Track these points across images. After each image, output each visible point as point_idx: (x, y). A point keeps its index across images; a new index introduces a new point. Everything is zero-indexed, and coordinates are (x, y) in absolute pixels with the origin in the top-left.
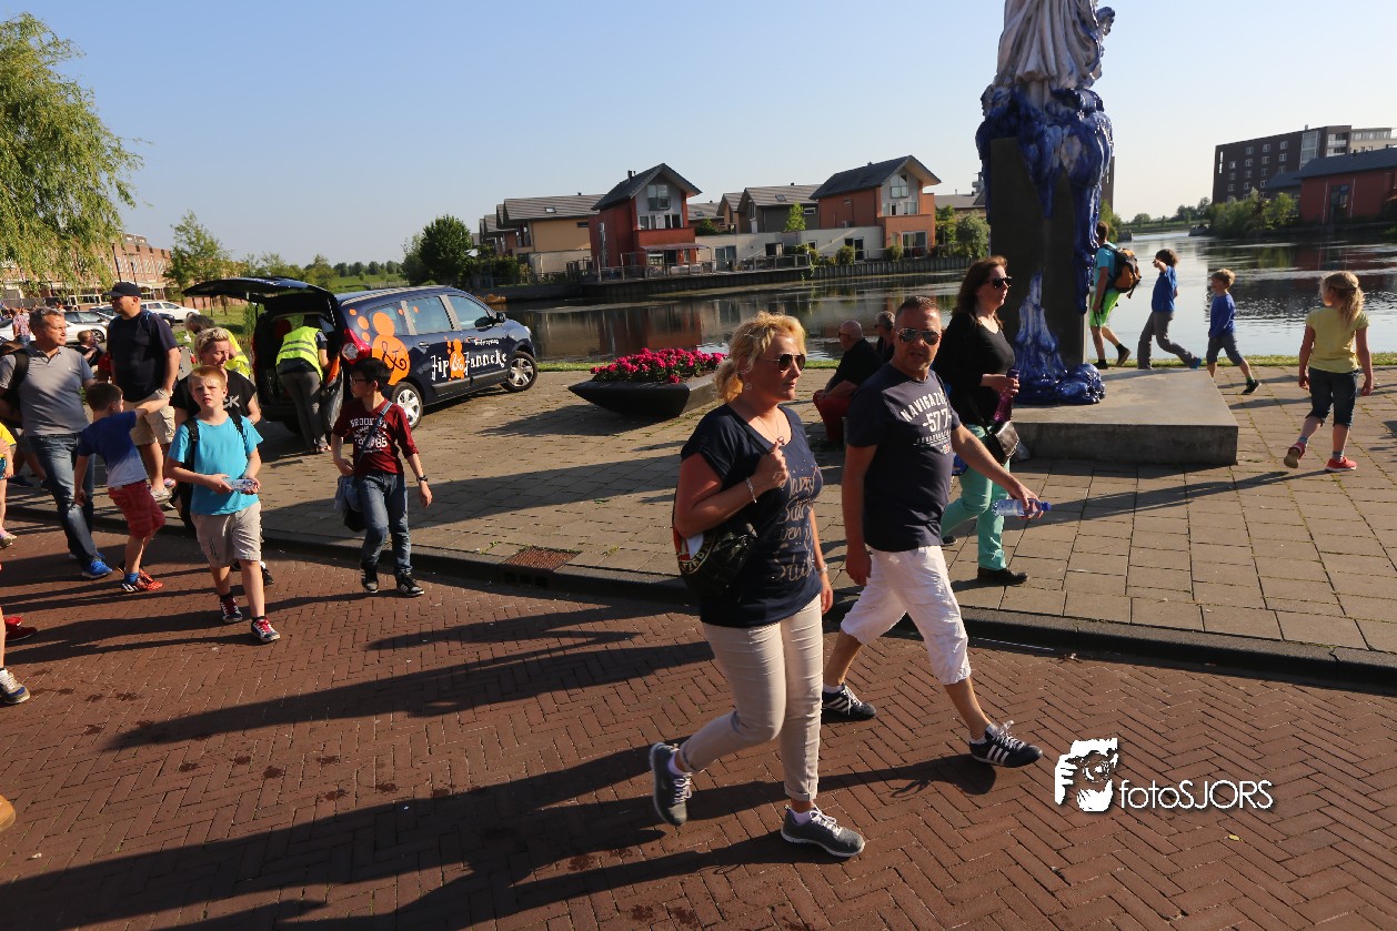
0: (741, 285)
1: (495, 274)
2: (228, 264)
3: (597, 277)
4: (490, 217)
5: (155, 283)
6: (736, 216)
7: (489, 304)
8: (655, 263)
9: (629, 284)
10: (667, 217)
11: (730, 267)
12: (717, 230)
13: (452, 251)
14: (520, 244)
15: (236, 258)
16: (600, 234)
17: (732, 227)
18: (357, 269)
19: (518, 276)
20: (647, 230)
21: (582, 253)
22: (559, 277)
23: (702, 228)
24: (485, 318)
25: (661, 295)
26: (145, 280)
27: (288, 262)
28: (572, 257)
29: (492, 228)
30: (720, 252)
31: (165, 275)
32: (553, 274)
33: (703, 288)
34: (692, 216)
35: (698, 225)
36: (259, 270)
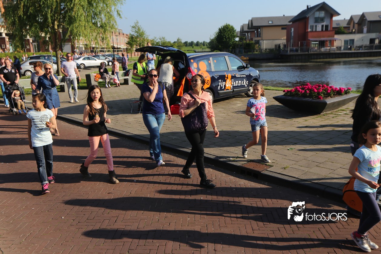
0: (354, 57)
1: (244, 48)
2: (147, 40)
3: (287, 51)
4: (246, 24)
5: (123, 46)
6: (356, 26)
7: (243, 60)
8: (314, 46)
9: (301, 55)
10: (323, 26)
11: (350, 49)
12: (346, 32)
13: (229, 38)
14: (256, 36)
15: (150, 38)
16: (291, 33)
17: (354, 30)
18: (191, 44)
19: (254, 49)
20: (312, 31)
21: (282, 41)
22: (271, 50)
23: (339, 31)
24: (241, 66)
25: (315, 60)
26: (120, 45)
27: (168, 40)
28: (278, 42)
29: (246, 29)
30: (346, 42)
31: (127, 44)
32: (269, 49)
33: (336, 58)
34: (334, 25)
35: (337, 30)
36: (157, 43)
